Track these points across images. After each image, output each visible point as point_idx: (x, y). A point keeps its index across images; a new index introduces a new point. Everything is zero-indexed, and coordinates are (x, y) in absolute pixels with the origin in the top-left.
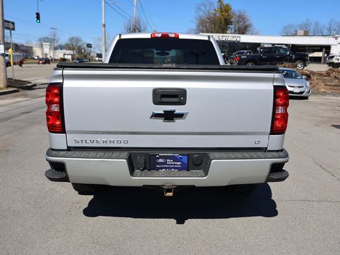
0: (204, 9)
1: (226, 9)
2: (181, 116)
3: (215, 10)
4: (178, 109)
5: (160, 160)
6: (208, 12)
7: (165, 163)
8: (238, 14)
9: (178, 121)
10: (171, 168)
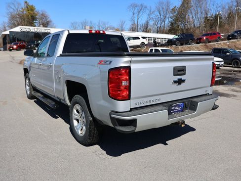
0: (13, 7)
1: (31, 9)
2: (184, 81)
3: (22, 9)
5: (173, 108)
6: (17, 10)
7: (175, 109)
8: (41, 13)
10: (176, 112)
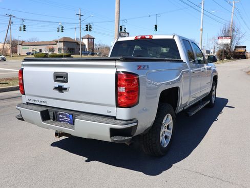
2: (65, 89)
4: (64, 85)
5: (61, 116)
7: (63, 118)
9: (65, 92)
10: (66, 122)
